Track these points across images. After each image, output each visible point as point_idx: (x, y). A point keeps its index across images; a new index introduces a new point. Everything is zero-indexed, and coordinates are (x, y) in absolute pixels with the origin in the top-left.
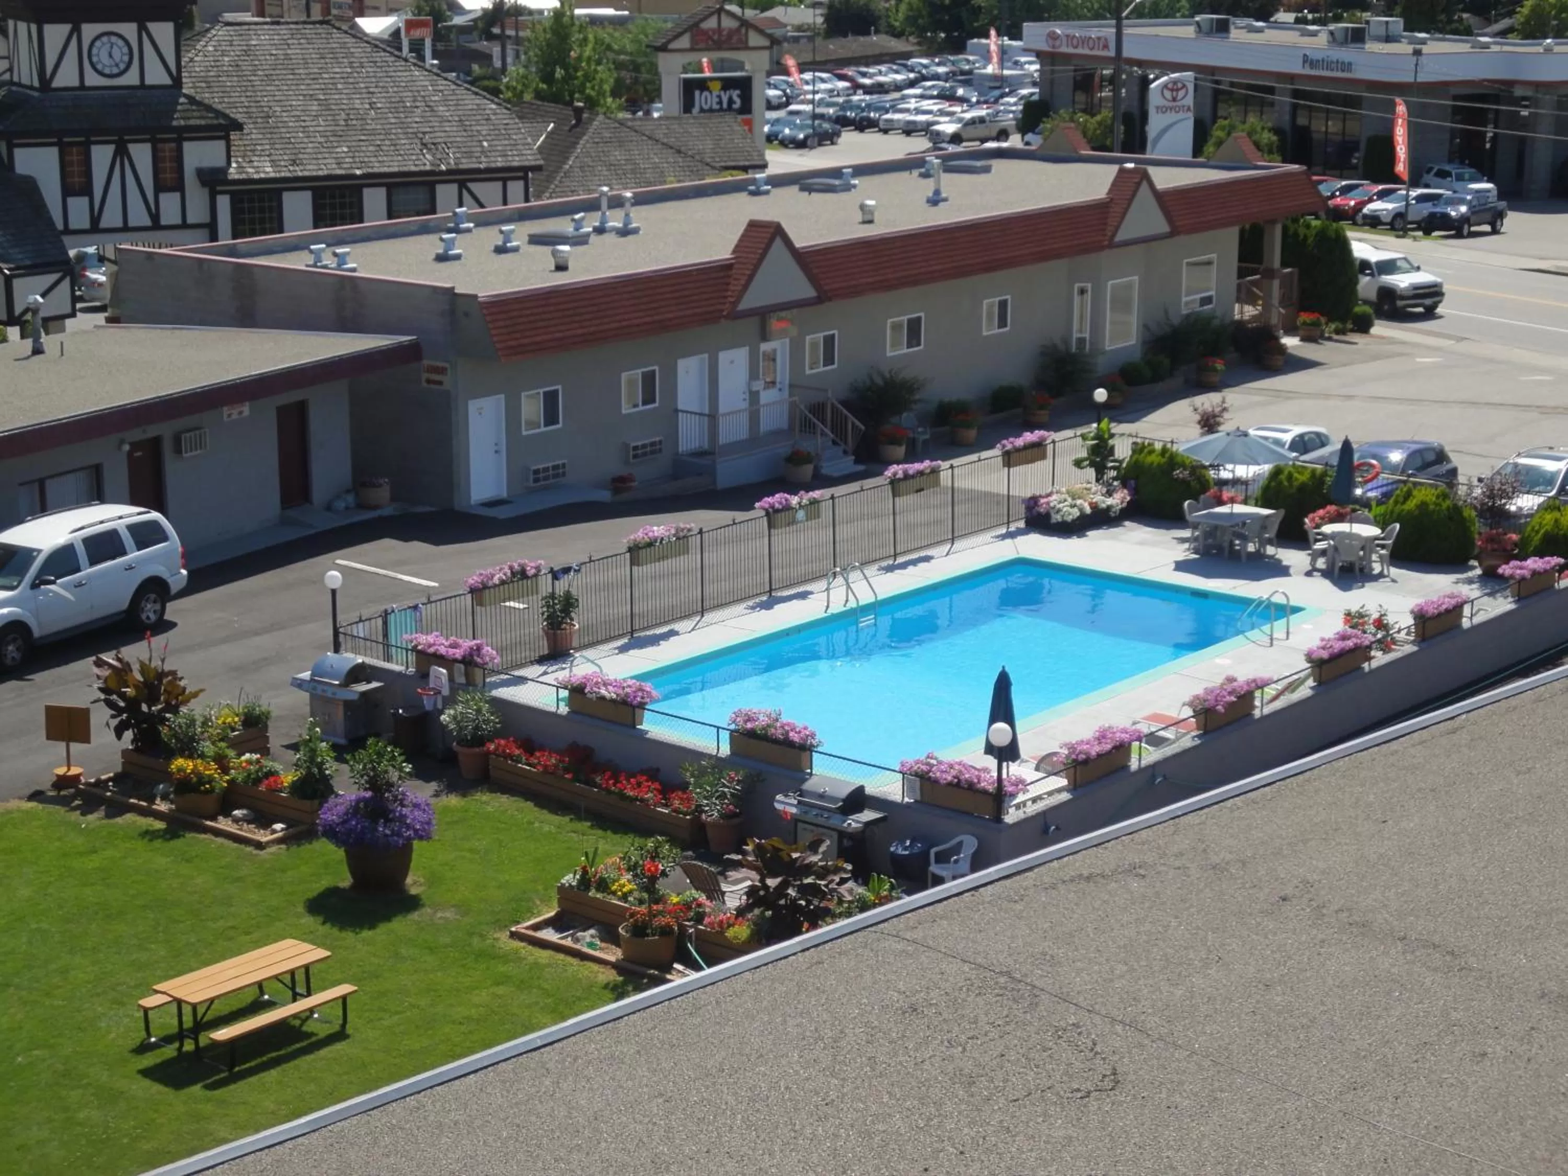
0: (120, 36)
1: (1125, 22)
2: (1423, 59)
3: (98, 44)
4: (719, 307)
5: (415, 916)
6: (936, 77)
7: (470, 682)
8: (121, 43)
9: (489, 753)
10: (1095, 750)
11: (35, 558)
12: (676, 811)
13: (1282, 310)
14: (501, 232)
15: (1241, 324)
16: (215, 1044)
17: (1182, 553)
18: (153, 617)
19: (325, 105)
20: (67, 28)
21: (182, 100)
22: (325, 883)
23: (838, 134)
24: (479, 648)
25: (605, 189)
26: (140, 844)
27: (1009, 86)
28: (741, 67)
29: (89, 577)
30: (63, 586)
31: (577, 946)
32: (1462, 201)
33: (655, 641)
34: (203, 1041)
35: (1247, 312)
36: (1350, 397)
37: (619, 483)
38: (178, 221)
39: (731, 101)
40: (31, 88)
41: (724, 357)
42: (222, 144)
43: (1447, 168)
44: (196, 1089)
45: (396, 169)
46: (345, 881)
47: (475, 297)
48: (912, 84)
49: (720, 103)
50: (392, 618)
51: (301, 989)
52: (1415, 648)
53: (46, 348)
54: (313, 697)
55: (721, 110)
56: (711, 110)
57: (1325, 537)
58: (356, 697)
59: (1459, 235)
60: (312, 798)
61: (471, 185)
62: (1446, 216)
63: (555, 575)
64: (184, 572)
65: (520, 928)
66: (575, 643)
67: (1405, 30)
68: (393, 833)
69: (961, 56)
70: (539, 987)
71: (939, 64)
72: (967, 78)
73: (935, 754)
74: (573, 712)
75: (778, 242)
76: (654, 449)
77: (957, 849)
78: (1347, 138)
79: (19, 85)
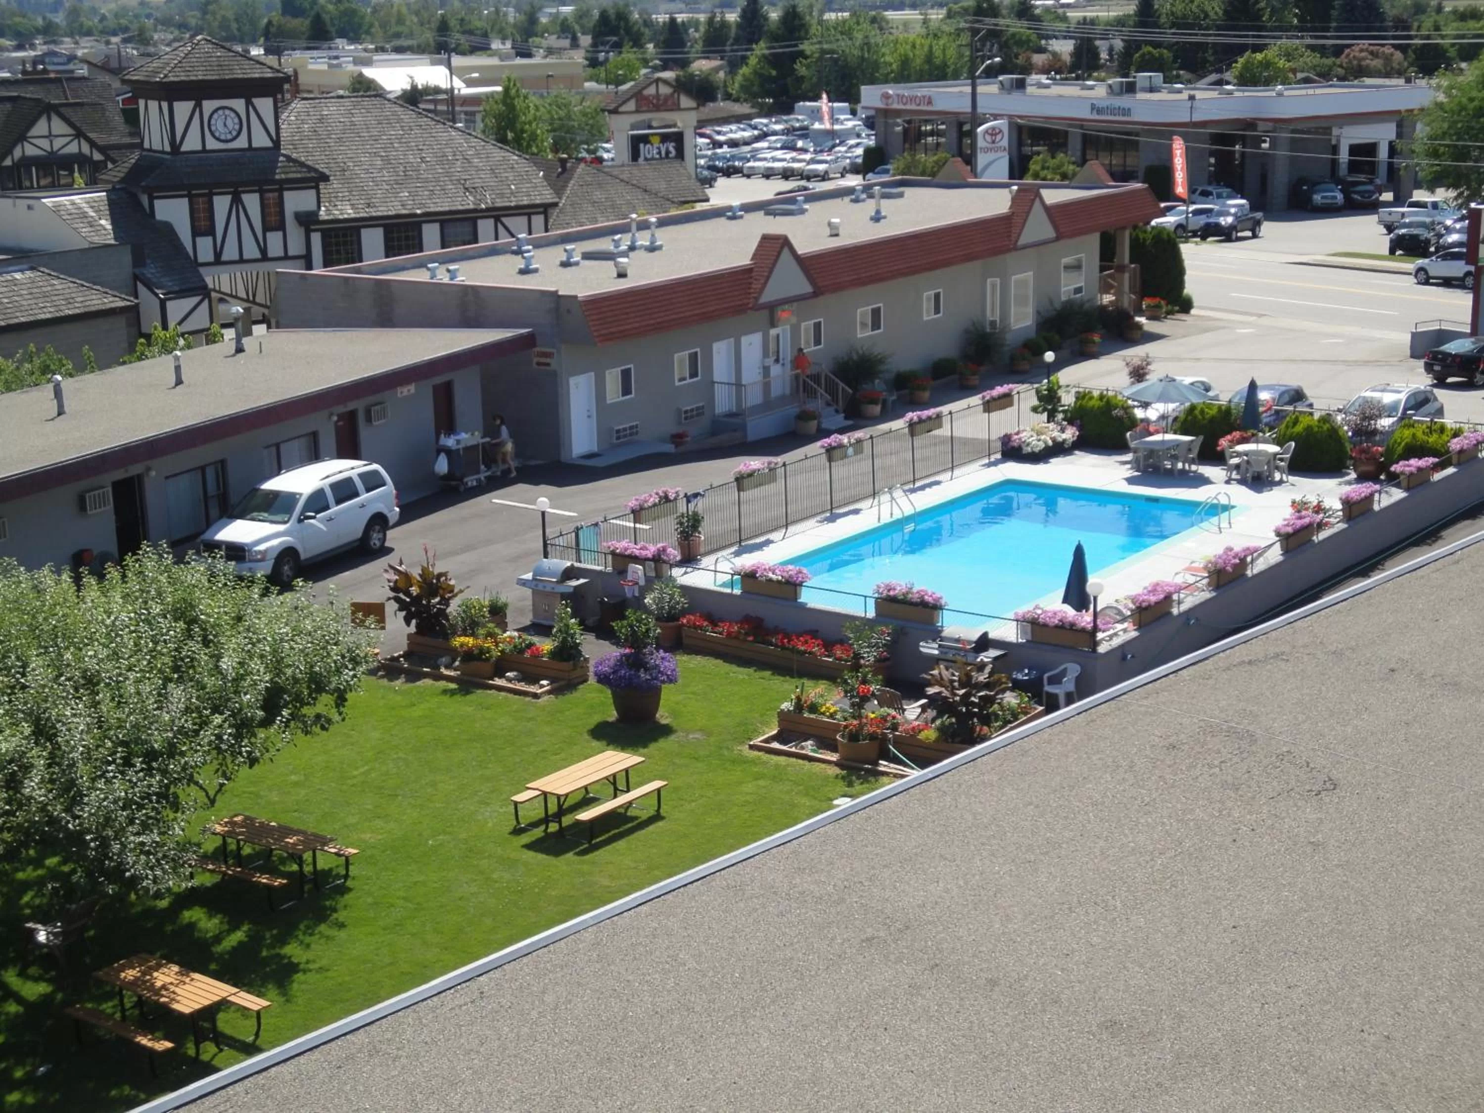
0: (231, 109)
1: (978, 81)
2: (1196, 103)
3: (215, 116)
4: (745, 301)
5: (672, 737)
6: (775, 133)
7: (659, 576)
8: (233, 115)
9: (683, 625)
10: (1153, 599)
11: (298, 500)
12: (840, 659)
13: (1133, 297)
14: (566, 250)
15: (1103, 308)
16: (579, 823)
17: (1127, 472)
18: (378, 543)
19: (387, 160)
20: (190, 104)
21: (281, 159)
22: (597, 719)
23: (715, 179)
24: (664, 550)
25: (634, 216)
26: (446, 699)
27: (839, 138)
28: (675, 126)
29: (337, 514)
30: (320, 521)
31: (803, 752)
32: (1228, 214)
33: (759, 547)
34: (567, 820)
35: (1107, 298)
36: (1198, 359)
37: (677, 438)
38: (281, 253)
39: (668, 152)
40: (163, 152)
41: (745, 340)
42: (313, 192)
43: (1210, 189)
44: (570, 855)
45: (447, 209)
46: (612, 715)
47: (576, 297)
48: (757, 139)
49: (659, 153)
50: (581, 533)
51: (621, 785)
52: (1345, 526)
53: (246, 347)
54: (535, 592)
55: (661, 158)
56: (653, 159)
57: (1239, 455)
58: (571, 590)
59: (1229, 239)
60: (567, 660)
61: (504, 220)
62: (1218, 225)
63: (689, 499)
64: (397, 509)
65: (757, 741)
66: (702, 550)
67: (1165, 82)
68: (653, 679)
69: (792, 116)
70: (788, 780)
71: (776, 123)
72: (804, 132)
73: (1042, 606)
74: (744, 592)
75: (786, 251)
76: (699, 412)
77: (1064, 673)
78: (1128, 169)
79: (150, 150)
